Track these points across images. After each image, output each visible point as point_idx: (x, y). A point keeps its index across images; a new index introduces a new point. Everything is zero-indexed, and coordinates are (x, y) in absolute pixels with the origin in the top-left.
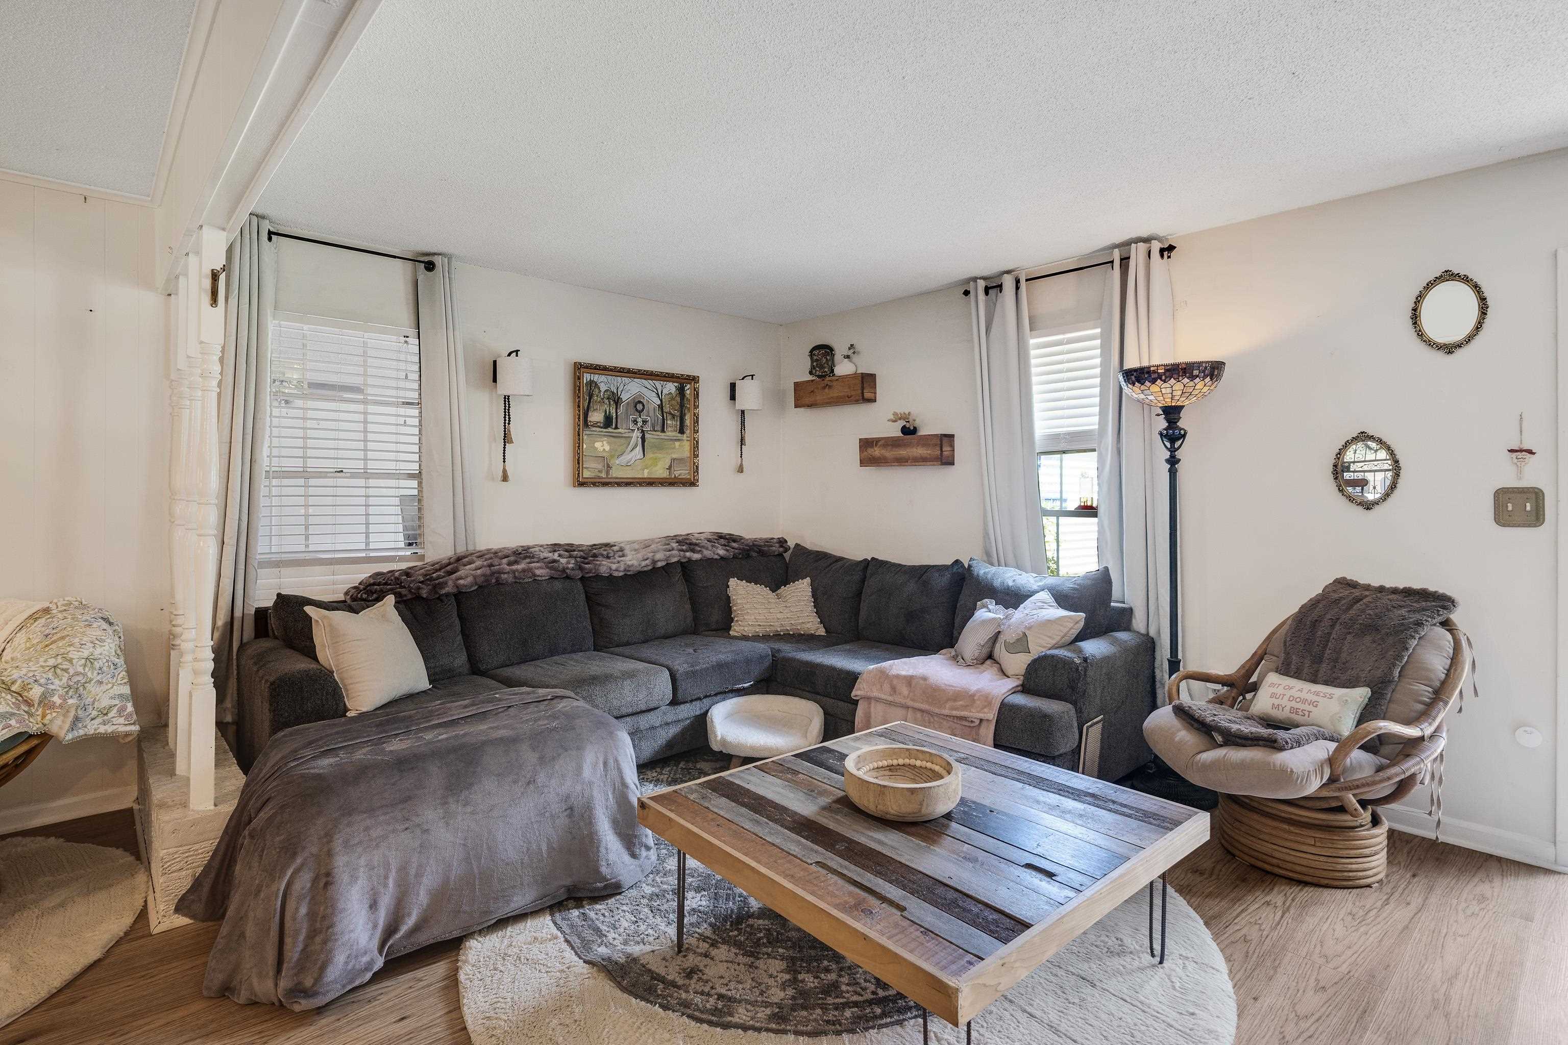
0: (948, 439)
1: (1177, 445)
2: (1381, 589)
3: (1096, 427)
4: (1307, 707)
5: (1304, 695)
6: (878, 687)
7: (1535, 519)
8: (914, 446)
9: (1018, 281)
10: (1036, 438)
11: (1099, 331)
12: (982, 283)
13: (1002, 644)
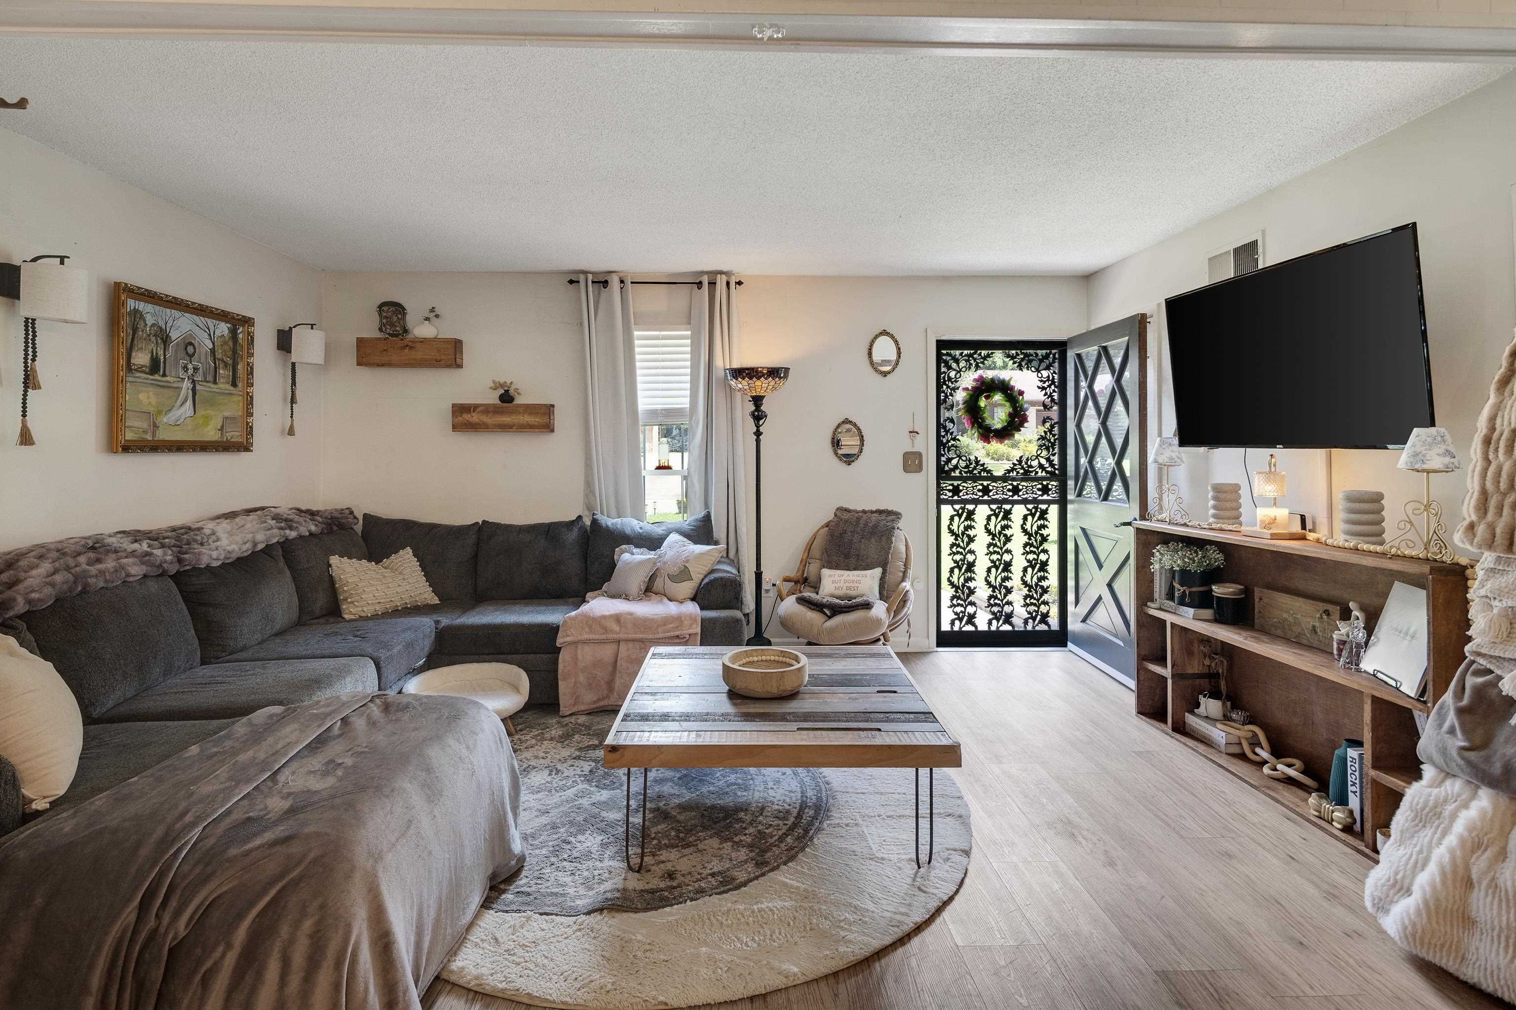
0: (549, 409)
1: (761, 422)
2: (864, 512)
3: (688, 406)
4: (852, 584)
5: (851, 578)
6: (587, 630)
7: (919, 468)
8: (520, 413)
9: (622, 282)
10: (640, 412)
11: (689, 333)
12: (590, 277)
13: (666, 577)
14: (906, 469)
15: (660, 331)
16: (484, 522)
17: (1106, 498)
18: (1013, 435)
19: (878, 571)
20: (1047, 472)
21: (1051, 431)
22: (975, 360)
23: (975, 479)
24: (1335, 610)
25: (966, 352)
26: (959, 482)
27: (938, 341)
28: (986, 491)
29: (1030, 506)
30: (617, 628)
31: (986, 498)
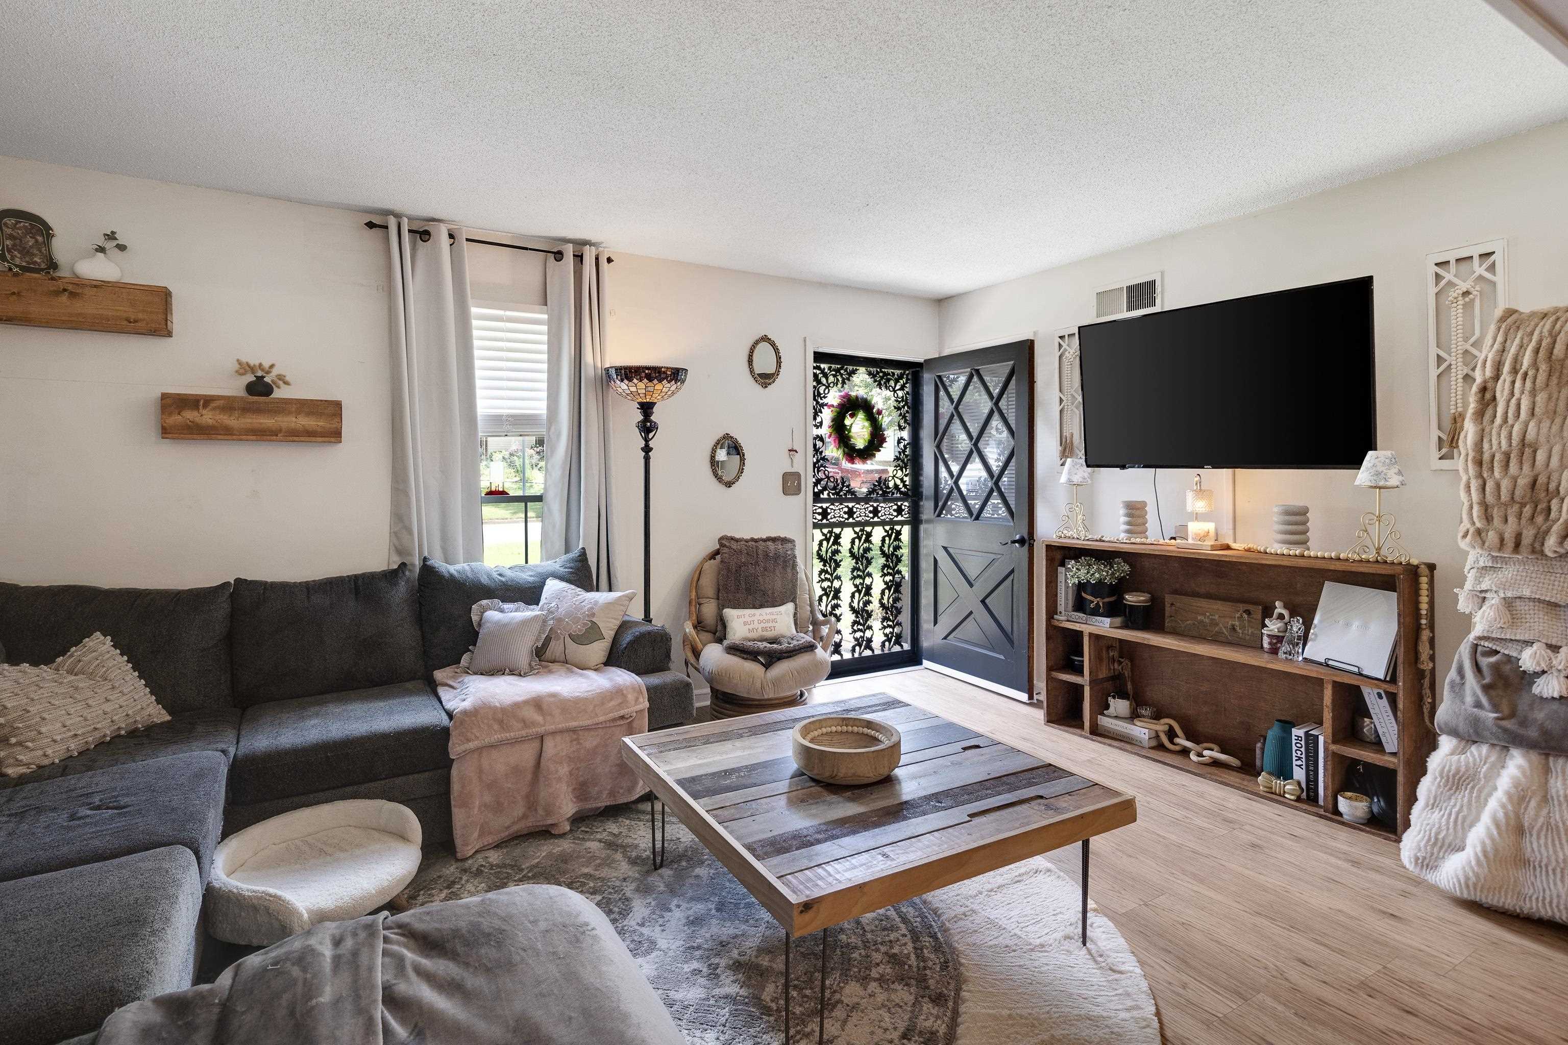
0: (333, 409)
1: (651, 435)
2: (753, 540)
3: (545, 412)
4: (770, 624)
5: (766, 617)
6: (496, 727)
7: (797, 491)
8: (290, 413)
9: (451, 236)
10: (479, 418)
11: (545, 317)
12: (405, 220)
13: (568, 640)
14: (786, 492)
15: (506, 309)
16: (238, 581)
17: (977, 518)
18: (874, 455)
19: (790, 607)
20: (901, 493)
21: (904, 451)
22: (841, 375)
23: (841, 501)
24: (1258, 611)
25: (833, 366)
26: (828, 505)
27: (815, 353)
28: (850, 513)
29: (887, 528)
30: (539, 718)
31: (851, 520)
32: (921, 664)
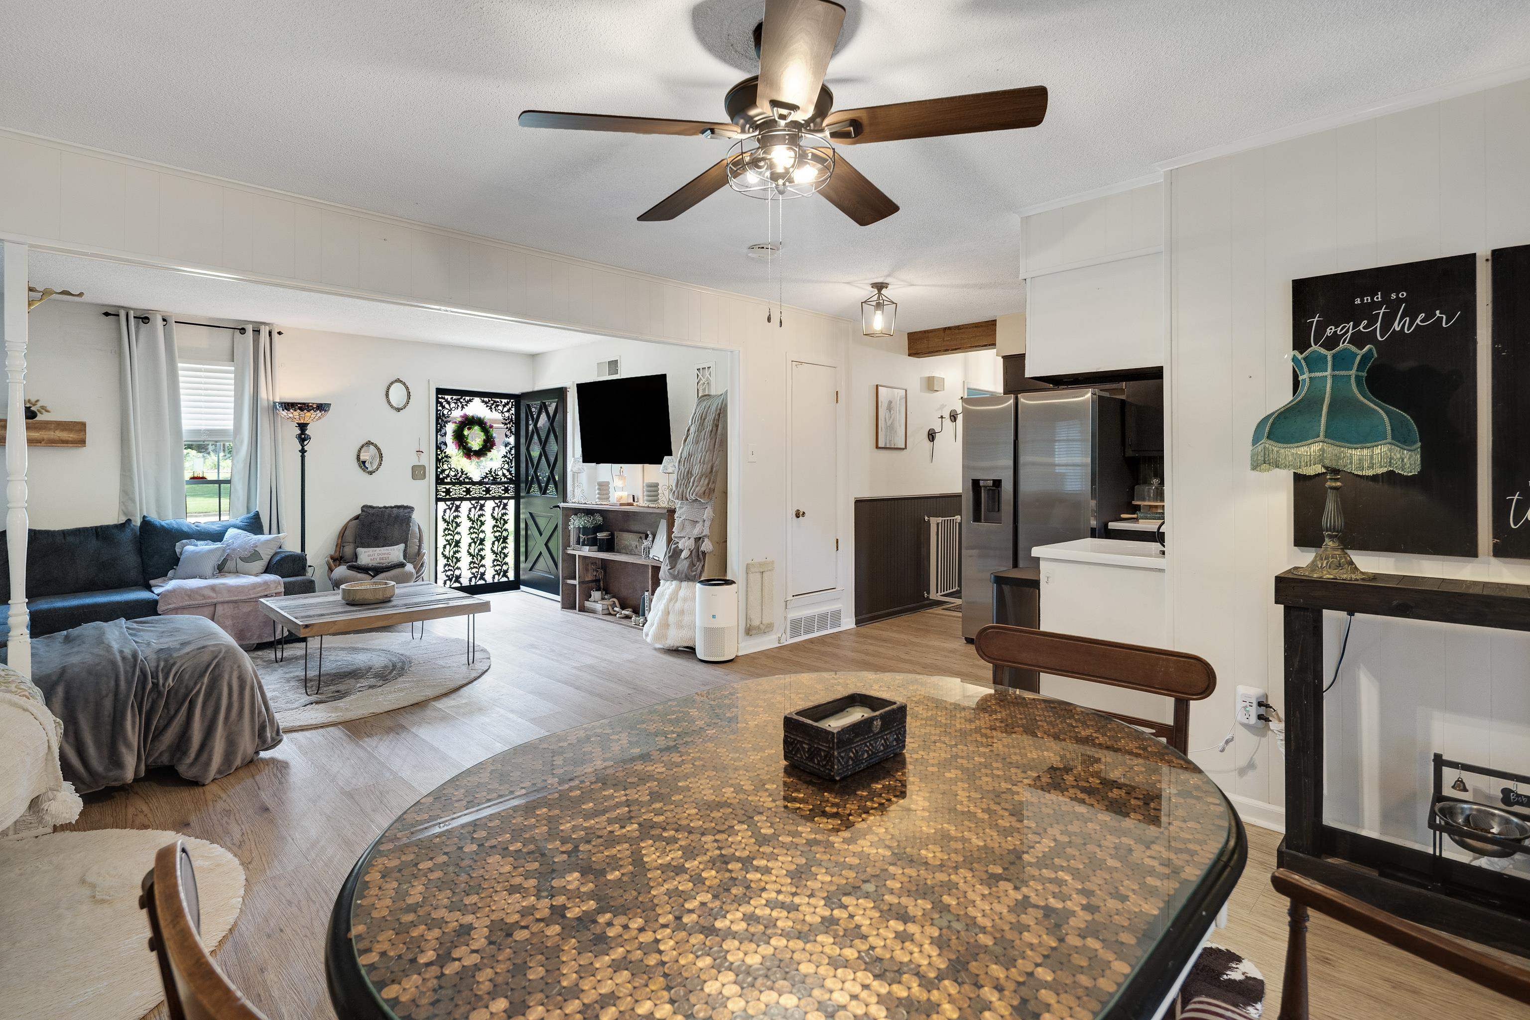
0: (83, 426)
1: (306, 443)
2: (385, 507)
3: (232, 428)
4: (386, 556)
5: (383, 552)
6: (187, 598)
7: (423, 477)
8: (50, 429)
9: (164, 320)
10: (185, 431)
11: (233, 368)
12: (132, 314)
13: (238, 560)
14: (414, 477)
15: (204, 364)
17: (544, 493)
18: (486, 454)
19: (402, 546)
20: (508, 479)
21: (510, 452)
22: (461, 403)
23: (461, 483)
25: (454, 397)
26: (450, 486)
27: (437, 389)
28: (468, 491)
29: (497, 501)
30: (214, 595)
31: (468, 496)
32: (519, 588)
